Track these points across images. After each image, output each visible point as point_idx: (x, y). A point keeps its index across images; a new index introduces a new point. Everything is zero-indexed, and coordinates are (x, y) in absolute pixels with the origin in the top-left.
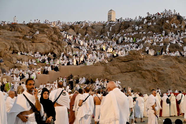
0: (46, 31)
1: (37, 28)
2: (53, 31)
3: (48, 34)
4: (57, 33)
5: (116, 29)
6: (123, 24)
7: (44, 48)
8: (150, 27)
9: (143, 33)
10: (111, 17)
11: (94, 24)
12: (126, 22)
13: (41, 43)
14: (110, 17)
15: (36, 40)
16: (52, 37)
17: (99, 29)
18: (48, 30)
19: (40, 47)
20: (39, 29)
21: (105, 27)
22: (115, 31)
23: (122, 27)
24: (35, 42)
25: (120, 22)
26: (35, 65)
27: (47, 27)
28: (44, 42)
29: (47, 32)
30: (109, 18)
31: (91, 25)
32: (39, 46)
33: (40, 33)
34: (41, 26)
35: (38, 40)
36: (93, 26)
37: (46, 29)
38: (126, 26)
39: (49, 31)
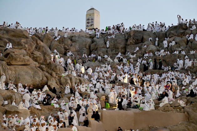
0: (24, 44)
1: (6, 36)
2: (34, 44)
3: (27, 49)
4: (39, 49)
5: (119, 43)
6: (132, 35)
7: (31, 77)
8: (191, 42)
9: (180, 52)
10: (92, 22)
11: (73, 33)
12: (137, 31)
13: (25, 67)
14: (90, 21)
15: (16, 60)
16: (35, 56)
17: (84, 43)
18: (27, 41)
19: (24, 74)
20: (10, 39)
21: (95, 39)
22: (118, 48)
23: (131, 41)
24: (12, 64)
25: (123, 32)
26: (38, 109)
27: (24, 35)
28: (29, 65)
29: (26, 46)
30: (88, 23)
31: (69, 36)
32: (22, 73)
33: (14, 47)
34: (13, 33)
35: (18, 60)
36: (73, 36)
37: (23, 40)
38: (138, 40)
39: (28, 44)
